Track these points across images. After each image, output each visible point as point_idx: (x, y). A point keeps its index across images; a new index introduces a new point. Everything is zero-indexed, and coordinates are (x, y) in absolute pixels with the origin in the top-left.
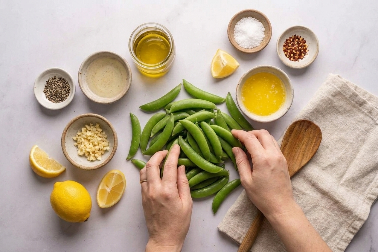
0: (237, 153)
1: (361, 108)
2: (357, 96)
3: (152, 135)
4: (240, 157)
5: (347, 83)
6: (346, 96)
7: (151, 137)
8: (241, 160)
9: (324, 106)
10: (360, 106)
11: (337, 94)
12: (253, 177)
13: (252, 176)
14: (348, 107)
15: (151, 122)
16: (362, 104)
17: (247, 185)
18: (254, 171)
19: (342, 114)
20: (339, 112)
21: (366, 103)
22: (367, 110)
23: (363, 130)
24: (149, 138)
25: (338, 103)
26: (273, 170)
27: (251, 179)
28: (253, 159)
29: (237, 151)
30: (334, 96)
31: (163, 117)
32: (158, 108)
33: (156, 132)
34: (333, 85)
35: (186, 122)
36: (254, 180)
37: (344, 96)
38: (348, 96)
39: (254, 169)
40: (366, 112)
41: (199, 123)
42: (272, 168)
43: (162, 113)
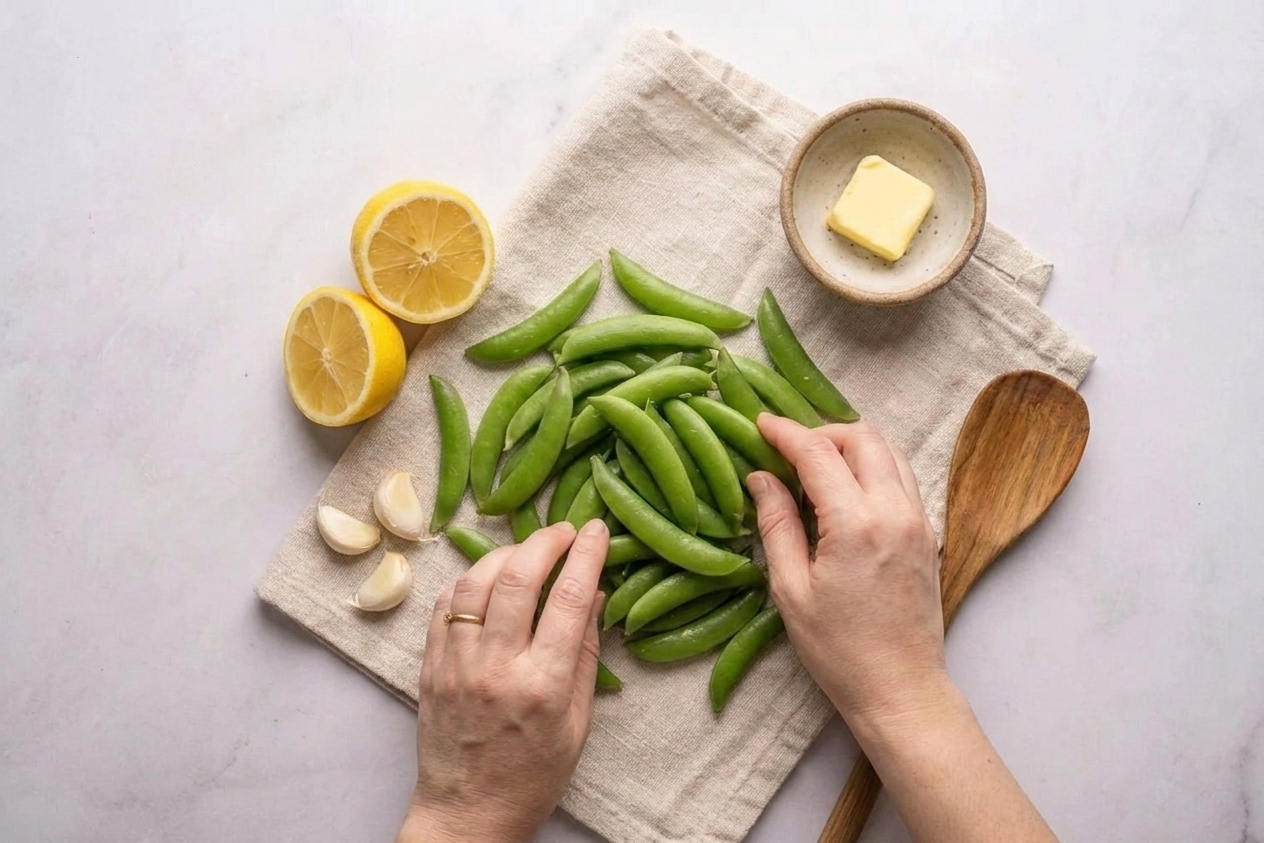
0: (763, 492)
1: (743, 136)
2: (725, 94)
3: (509, 443)
4: (774, 505)
5: (695, 57)
6: (690, 96)
7: (506, 449)
8: (775, 517)
9: (616, 133)
10: (742, 132)
11: (661, 89)
12: (816, 578)
13: (813, 576)
14: (701, 135)
15: (505, 398)
16: (748, 122)
17: (793, 604)
18: (819, 559)
19: (682, 159)
20: (673, 153)
21: (758, 121)
22: (766, 142)
23: (751, 209)
24: (501, 455)
25: (665, 121)
26: (885, 565)
27: (808, 584)
28: (819, 520)
29: (765, 484)
30: (648, 96)
31: (542, 381)
32: (528, 349)
33: (519, 433)
34: (642, 59)
35: (611, 405)
36: (819, 591)
37: (682, 96)
38: (695, 96)
39: (821, 554)
40: (760, 150)
41: (661, 404)
42: (883, 555)
43: (539, 366)
